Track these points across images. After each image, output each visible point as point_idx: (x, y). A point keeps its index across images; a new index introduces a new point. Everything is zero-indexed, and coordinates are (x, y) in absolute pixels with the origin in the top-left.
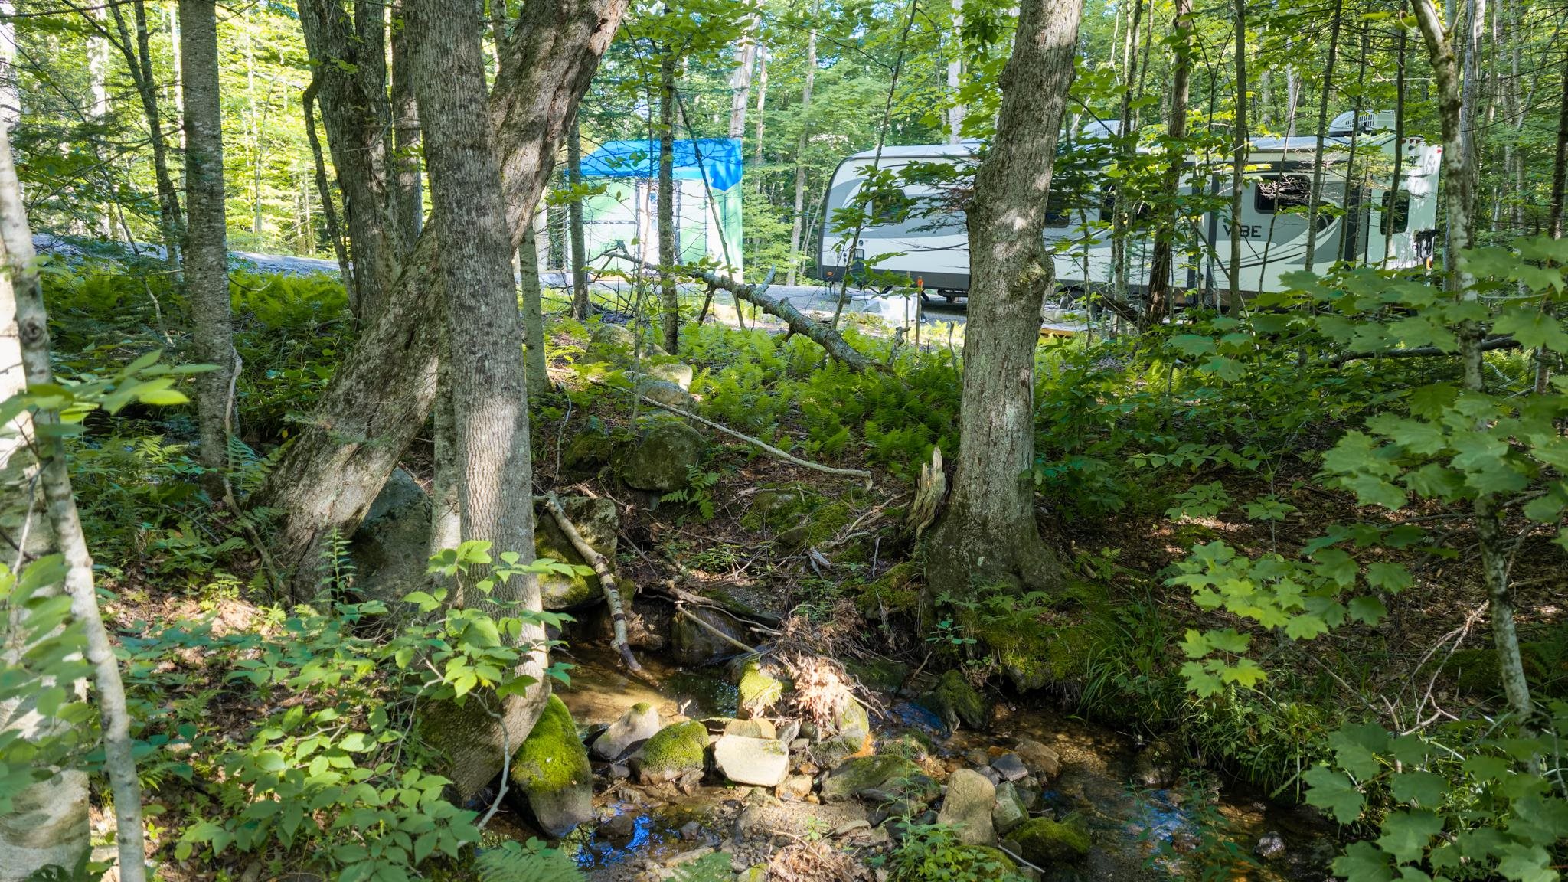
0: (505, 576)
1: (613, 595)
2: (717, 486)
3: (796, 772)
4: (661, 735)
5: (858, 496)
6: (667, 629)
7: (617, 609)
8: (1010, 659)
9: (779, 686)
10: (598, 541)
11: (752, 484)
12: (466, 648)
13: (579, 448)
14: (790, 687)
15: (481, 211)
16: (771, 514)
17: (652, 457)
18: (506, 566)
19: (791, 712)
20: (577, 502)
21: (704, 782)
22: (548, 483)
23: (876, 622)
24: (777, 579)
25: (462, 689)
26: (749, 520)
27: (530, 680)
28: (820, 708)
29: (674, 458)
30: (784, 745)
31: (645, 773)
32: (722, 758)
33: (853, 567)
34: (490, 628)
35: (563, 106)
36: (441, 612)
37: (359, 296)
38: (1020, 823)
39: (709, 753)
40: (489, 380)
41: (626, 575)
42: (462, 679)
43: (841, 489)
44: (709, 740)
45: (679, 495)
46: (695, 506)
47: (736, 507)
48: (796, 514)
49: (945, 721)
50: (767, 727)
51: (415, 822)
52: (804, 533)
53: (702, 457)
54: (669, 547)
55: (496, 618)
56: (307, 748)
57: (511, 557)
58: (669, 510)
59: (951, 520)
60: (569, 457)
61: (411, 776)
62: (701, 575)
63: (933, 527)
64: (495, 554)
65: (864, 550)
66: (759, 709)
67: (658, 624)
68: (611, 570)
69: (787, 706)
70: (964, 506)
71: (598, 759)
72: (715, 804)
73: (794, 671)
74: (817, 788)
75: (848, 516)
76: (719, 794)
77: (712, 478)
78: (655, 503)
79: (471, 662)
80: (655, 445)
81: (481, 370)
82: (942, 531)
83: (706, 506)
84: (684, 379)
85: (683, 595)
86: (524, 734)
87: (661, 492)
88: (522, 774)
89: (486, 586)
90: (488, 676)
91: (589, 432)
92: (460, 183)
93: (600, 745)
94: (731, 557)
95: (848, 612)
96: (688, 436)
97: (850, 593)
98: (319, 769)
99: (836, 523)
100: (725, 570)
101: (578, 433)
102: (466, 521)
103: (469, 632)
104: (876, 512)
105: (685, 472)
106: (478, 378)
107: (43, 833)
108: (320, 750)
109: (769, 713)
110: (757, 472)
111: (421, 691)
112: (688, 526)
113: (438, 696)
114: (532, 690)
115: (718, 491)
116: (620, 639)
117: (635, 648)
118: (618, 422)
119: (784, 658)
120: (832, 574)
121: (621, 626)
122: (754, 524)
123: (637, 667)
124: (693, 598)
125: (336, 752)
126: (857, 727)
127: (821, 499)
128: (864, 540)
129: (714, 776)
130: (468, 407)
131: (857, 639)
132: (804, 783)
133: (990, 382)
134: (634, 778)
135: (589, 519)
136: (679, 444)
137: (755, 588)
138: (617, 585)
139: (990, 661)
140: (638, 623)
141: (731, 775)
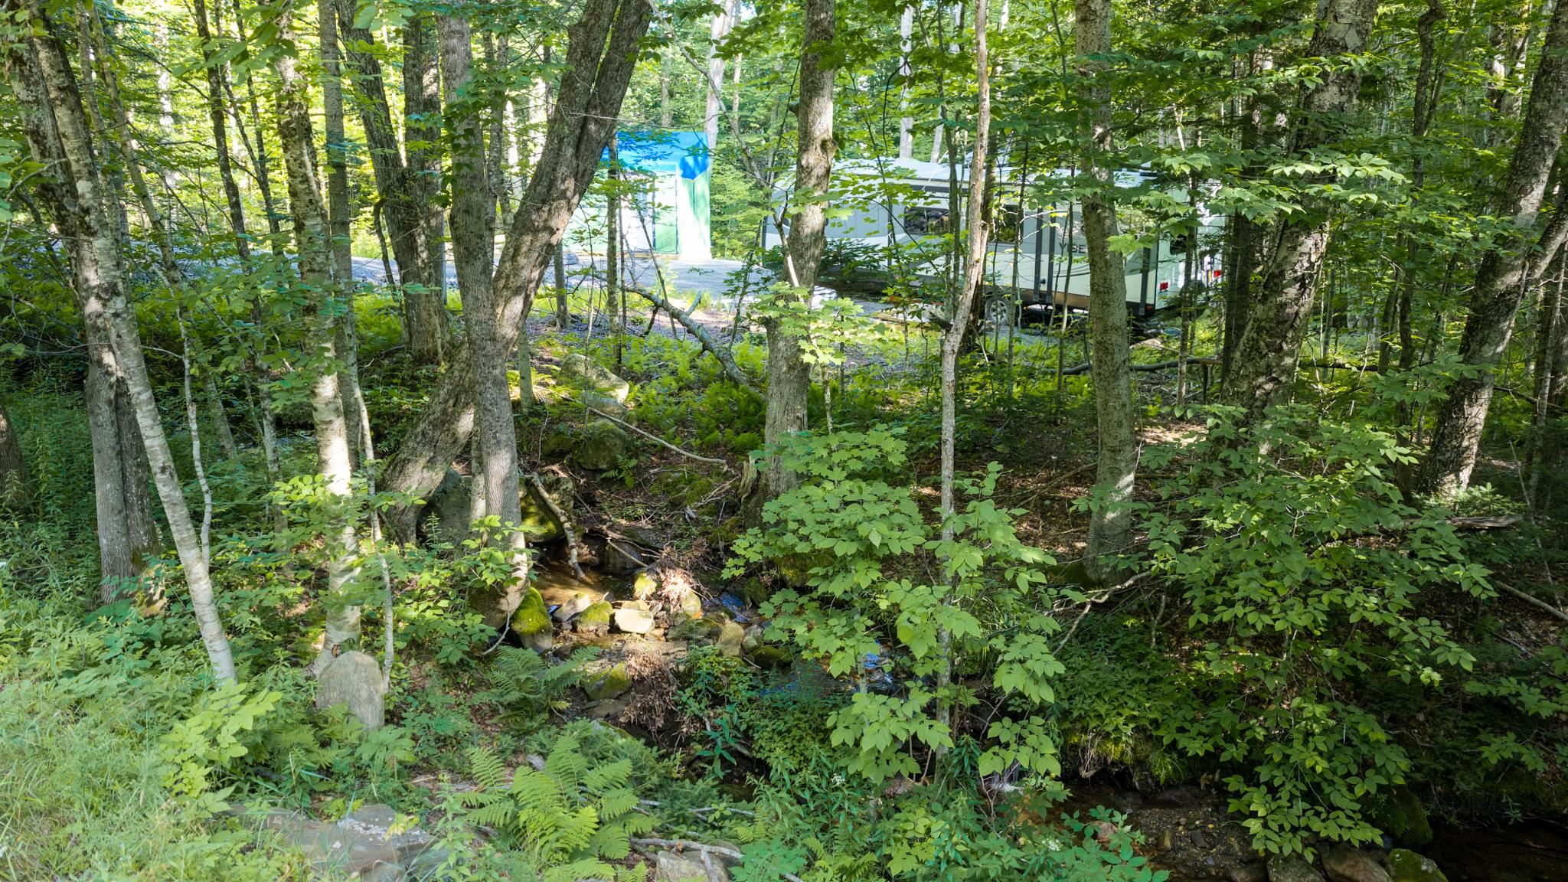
0: (506, 533)
1: (570, 534)
2: (637, 467)
3: (658, 627)
4: (588, 609)
5: (718, 474)
6: (601, 554)
7: (572, 542)
8: (784, 571)
9: (655, 585)
10: (562, 503)
11: (658, 466)
12: (490, 565)
13: (553, 443)
14: (660, 586)
15: (494, 367)
16: (667, 485)
17: (597, 449)
18: (507, 528)
19: (659, 598)
20: (551, 477)
21: (610, 632)
22: (533, 466)
23: (716, 550)
24: (667, 525)
25: (489, 582)
26: (655, 489)
27: (518, 579)
28: (673, 596)
29: (610, 450)
30: (652, 614)
31: (580, 627)
32: (619, 620)
33: (707, 518)
34: (499, 555)
35: (536, 274)
36: (478, 549)
37: (411, 335)
38: (756, 648)
39: (612, 617)
40: (498, 442)
41: (579, 522)
42: (489, 579)
43: (710, 470)
44: (613, 611)
45: (612, 473)
46: (622, 480)
47: (647, 481)
48: (681, 485)
49: (745, 603)
50: (645, 607)
51: (470, 630)
52: (684, 498)
53: (628, 449)
54: (605, 505)
55: (503, 551)
56: (422, 607)
57: (509, 524)
58: (607, 483)
59: (760, 493)
60: (547, 449)
61: (469, 615)
62: (624, 522)
63: (749, 498)
64: (502, 521)
65: (715, 509)
66: (643, 597)
67: (598, 551)
68: (569, 519)
69: (658, 596)
70: (767, 485)
71: (556, 621)
72: (613, 643)
73: (663, 576)
74: (665, 635)
75: (710, 487)
76: (617, 637)
77: (633, 463)
78: (599, 478)
79: (493, 571)
80: (598, 441)
81: (495, 437)
82: (754, 499)
83: (629, 481)
84: (622, 393)
85: (612, 535)
86: (517, 605)
87: (602, 471)
88: (517, 627)
89: (498, 537)
90: (500, 577)
91: (559, 433)
92: (485, 356)
93: (557, 614)
94: (640, 511)
95: (701, 545)
96: (620, 436)
97: (704, 534)
98: (429, 614)
99: (704, 492)
100: (637, 519)
101: (552, 434)
102: (488, 505)
103: (491, 557)
104: (727, 485)
105: (615, 459)
106: (493, 441)
107: (346, 627)
108: (429, 607)
109: (648, 599)
110: (662, 458)
111: (469, 584)
112: (618, 492)
113: (477, 586)
114: (520, 583)
115: (638, 470)
116: (574, 560)
117: (584, 565)
118: (577, 426)
119: (659, 570)
120: (697, 522)
121: (575, 552)
122: (657, 491)
123: (582, 575)
124: (616, 536)
125: (436, 607)
126: (692, 606)
127: (697, 476)
128: (717, 502)
129: (614, 629)
130: (489, 454)
131: (705, 560)
132: (661, 631)
133: (779, 416)
134: (574, 630)
135: (557, 489)
136: (613, 442)
137: (654, 530)
138: (573, 529)
139: (773, 572)
140: (585, 550)
141: (623, 627)
